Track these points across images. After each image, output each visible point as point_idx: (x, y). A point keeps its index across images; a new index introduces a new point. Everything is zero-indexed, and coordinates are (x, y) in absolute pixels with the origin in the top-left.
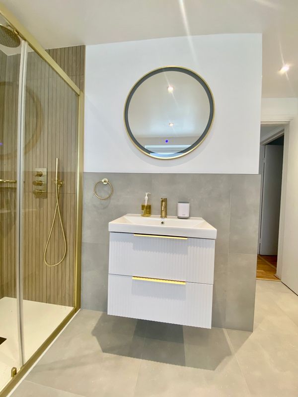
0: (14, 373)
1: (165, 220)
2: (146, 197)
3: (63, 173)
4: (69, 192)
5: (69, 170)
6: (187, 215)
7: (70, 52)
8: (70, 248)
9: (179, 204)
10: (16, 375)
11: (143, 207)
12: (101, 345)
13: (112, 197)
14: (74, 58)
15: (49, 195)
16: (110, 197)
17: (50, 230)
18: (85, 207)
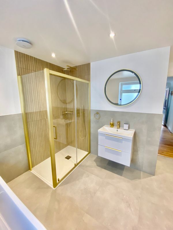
0: (75, 165)
1: (119, 130)
2: (112, 120)
3: (84, 109)
4: (86, 116)
5: (86, 109)
6: (127, 129)
7: (85, 66)
8: (87, 134)
9: (124, 125)
10: (76, 166)
11: (110, 124)
12: (96, 164)
13: (100, 119)
14: (87, 68)
15: (80, 116)
16: (99, 119)
17: (81, 129)
18: (91, 121)
